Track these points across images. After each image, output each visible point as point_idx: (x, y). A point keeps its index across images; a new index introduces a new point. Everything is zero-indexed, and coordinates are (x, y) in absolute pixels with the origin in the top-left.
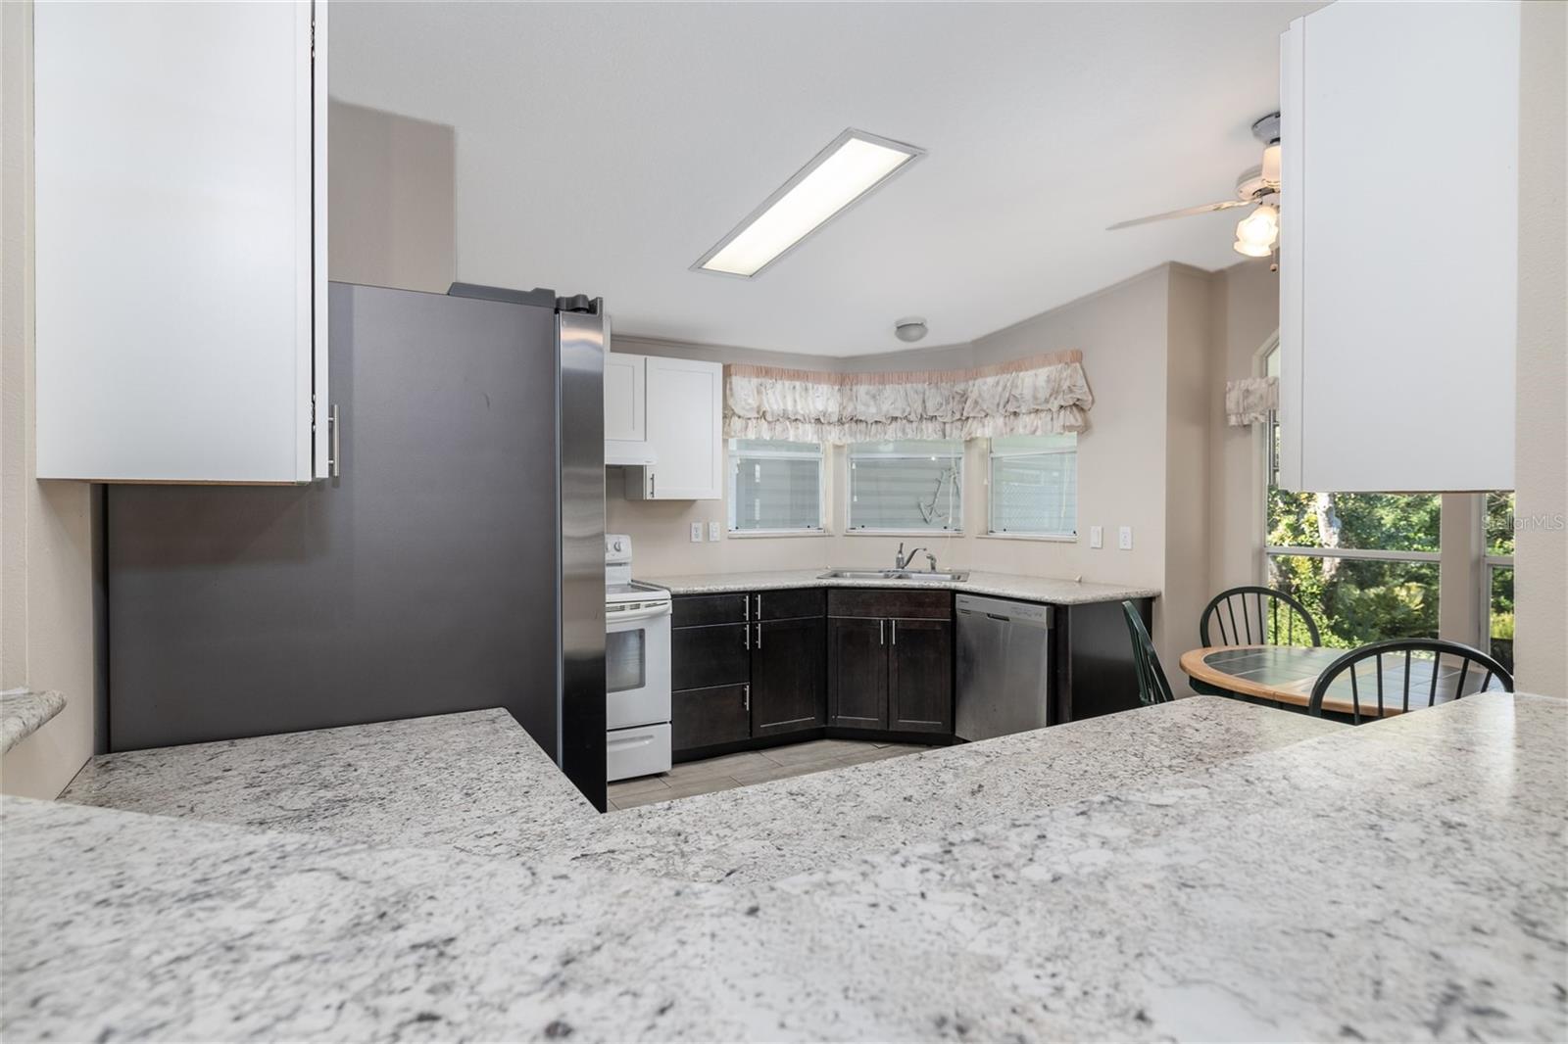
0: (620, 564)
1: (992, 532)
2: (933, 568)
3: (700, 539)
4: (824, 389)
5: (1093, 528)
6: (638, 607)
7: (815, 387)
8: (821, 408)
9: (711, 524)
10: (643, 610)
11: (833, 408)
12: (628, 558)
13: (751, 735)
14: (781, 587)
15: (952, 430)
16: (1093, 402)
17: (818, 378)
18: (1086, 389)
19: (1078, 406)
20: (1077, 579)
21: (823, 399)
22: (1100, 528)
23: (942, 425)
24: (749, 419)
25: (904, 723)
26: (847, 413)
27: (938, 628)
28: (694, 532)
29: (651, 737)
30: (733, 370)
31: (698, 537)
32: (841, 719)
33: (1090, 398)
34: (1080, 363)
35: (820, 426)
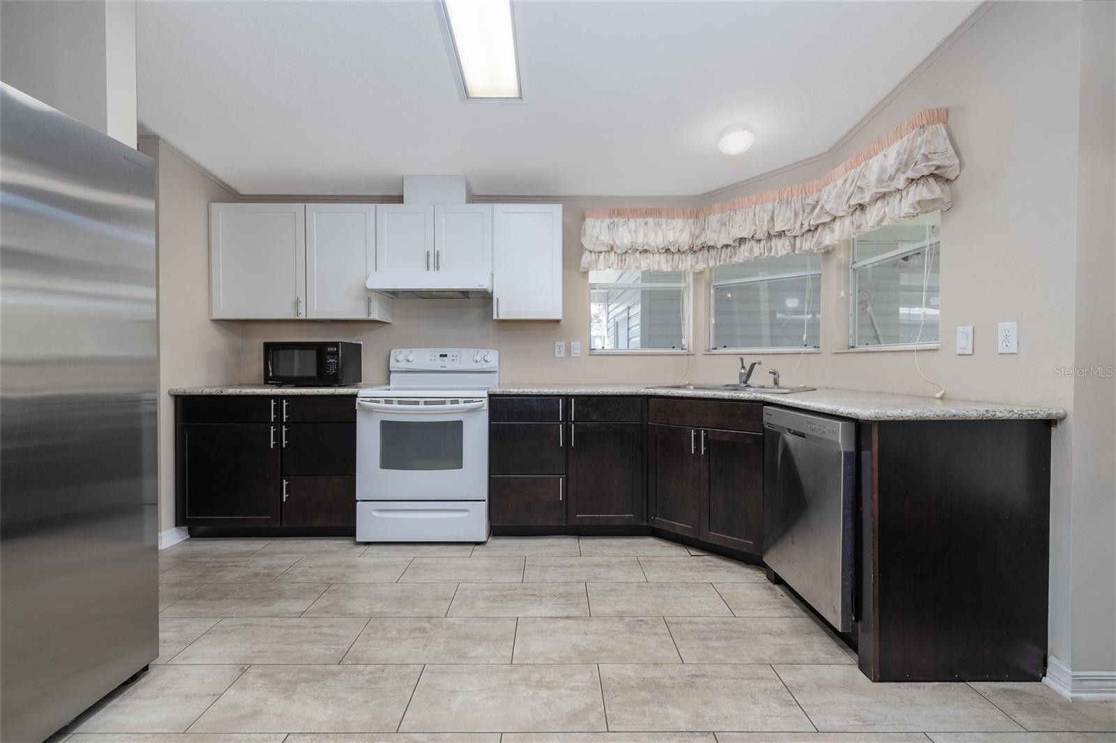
0: (490, 372)
1: (852, 347)
2: (776, 383)
3: (563, 355)
4: (678, 223)
5: (960, 329)
6: (457, 402)
7: (669, 221)
8: (671, 238)
9: (573, 343)
10: (461, 405)
11: (684, 240)
12: (495, 367)
13: (567, 521)
14: (596, 394)
15: (802, 242)
16: (961, 165)
17: (671, 215)
18: (952, 152)
19: (938, 176)
20: (938, 395)
21: (677, 231)
22: (969, 329)
23: (792, 241)
24: (601, 252)
25: (715, 537)
26: (699, 242)
27: (749, 441)
28: (557, 350)
29: (468, 511)
30: (587, 214)
31: (560, 352)
32: (660, 522)
33: (957, 161)
34: (945, 122)
35: (670, 257)
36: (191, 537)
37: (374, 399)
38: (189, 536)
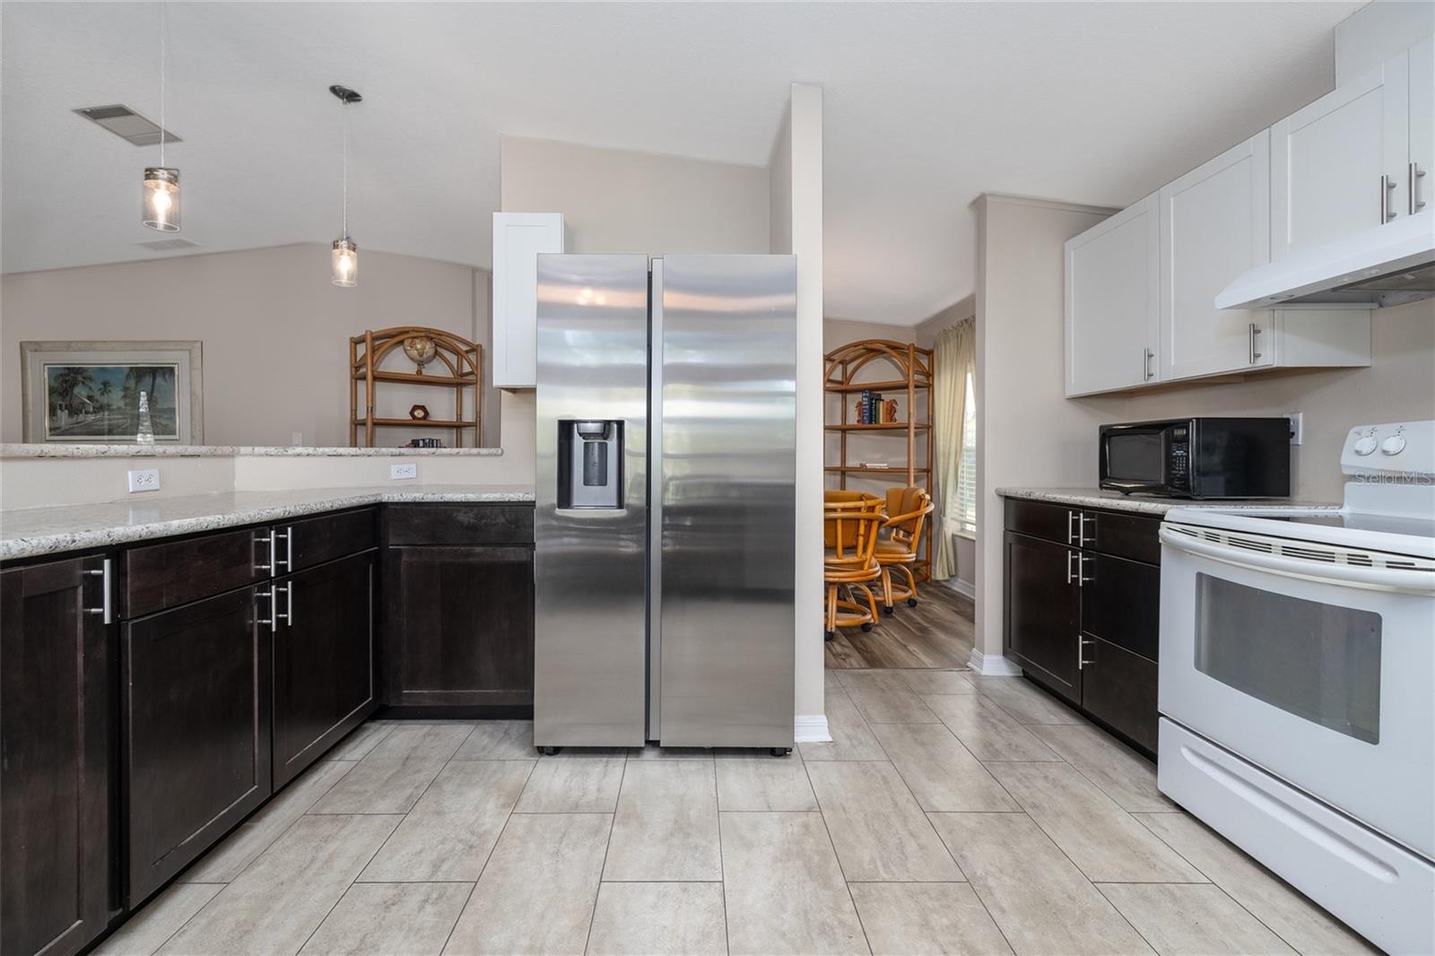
6: (1366, 562)
36: (1024, 677)
37: (1188, 528)
38: (1022, 675)
